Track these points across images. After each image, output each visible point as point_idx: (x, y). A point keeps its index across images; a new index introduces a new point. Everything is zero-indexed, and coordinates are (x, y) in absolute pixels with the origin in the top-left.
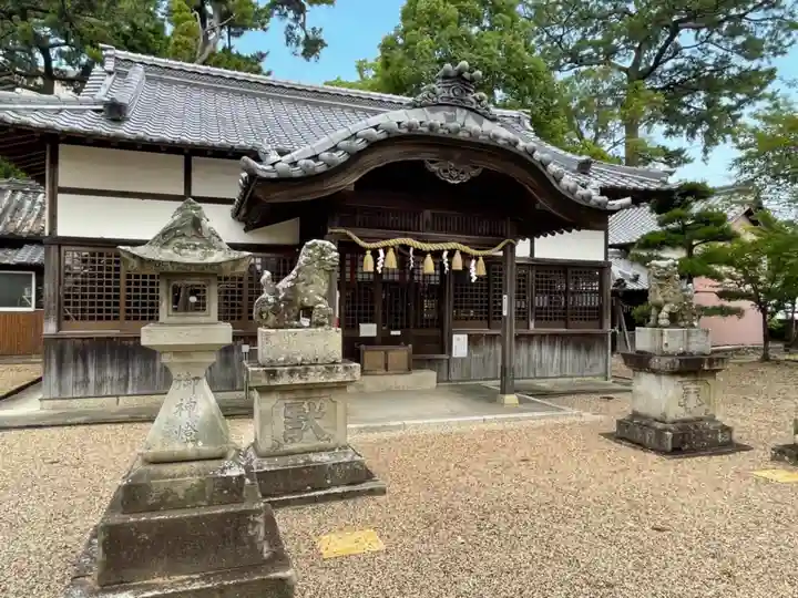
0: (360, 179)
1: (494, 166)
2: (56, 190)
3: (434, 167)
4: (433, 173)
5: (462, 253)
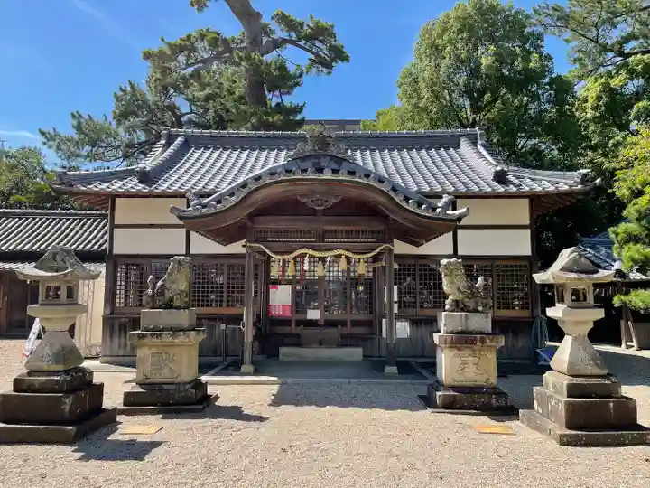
2: (113, 226)
5: (347, 258)
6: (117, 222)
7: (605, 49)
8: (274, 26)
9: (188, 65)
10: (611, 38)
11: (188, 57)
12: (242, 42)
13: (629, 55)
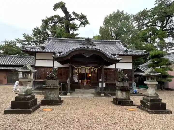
0: (71, 57)
1: (95, 54)
3: (84, 54)
4: (84, 56)
5: (93, 68)
6: (36, 59)
7: (143, 25)
8: (72, 15)
9: (52, 23)
10: (145, 23)
11: (52, 21)
12: (64, 18)
13: (149, 26)
